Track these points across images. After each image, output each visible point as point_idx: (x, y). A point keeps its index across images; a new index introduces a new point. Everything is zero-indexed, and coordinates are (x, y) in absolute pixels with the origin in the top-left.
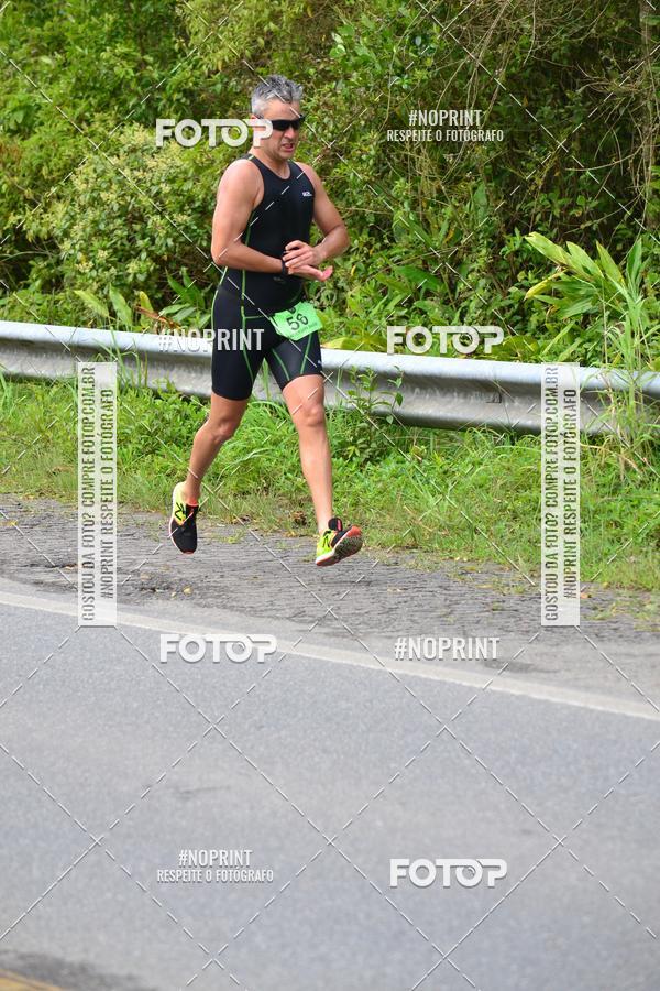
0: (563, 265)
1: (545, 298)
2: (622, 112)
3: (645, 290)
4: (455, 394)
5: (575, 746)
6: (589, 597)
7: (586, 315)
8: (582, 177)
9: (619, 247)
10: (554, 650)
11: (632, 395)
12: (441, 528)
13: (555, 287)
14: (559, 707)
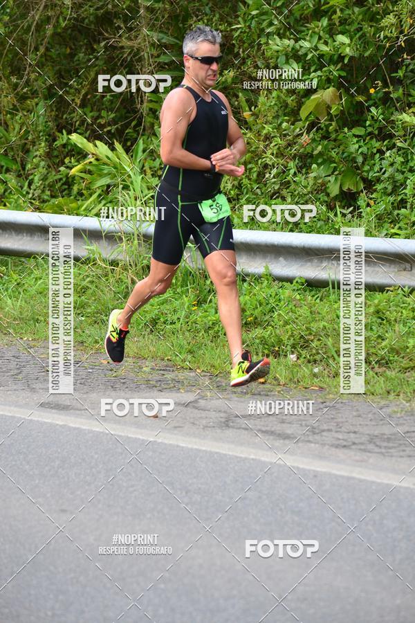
0: (93, 154)
1: (83, 175)
2: (129, 59)
3: (145, 171)
4: (25, 235)
5: (96, 456)
6: (108, 363)
7: (108, 186)
8: (105, 99)
9: (129, 144)
10: (85, 396)
11: (136, 235)
12: (15, 319)
13: (88, 167)
14: (87, 432)
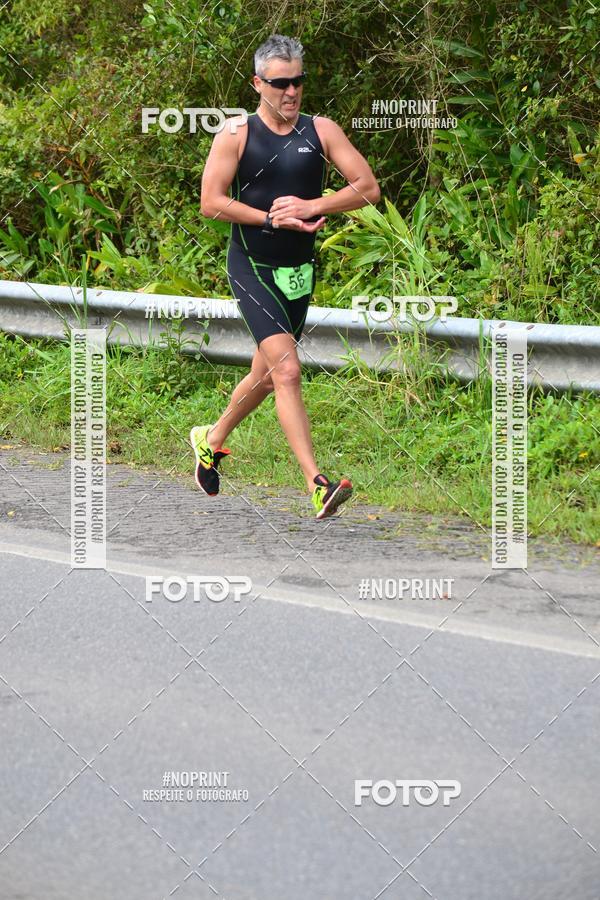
0: (355, 219)
1: (340, 248)
2: (407, 81)
3: (429, 242)
5: (363, 653)
6: (378, 518)
7: (376, 264)
8: (371, 139)
9: (406, 203)
10: (345, 567)
11: (416, 338)
12: (244, 457)
13: (348, 238)
14: (348, 618)
